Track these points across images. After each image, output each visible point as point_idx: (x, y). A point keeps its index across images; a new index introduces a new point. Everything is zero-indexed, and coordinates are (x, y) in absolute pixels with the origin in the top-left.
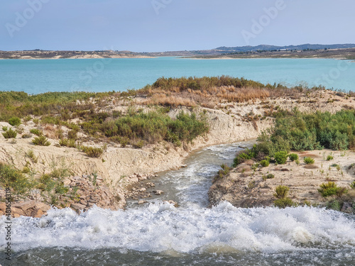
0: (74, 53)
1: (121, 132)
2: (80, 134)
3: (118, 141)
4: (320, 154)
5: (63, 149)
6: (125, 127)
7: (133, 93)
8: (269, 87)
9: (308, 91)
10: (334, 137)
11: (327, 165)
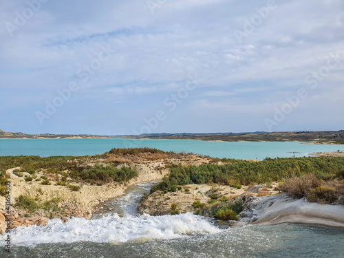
0: (67, 136)
1: (91, 177)
2: (68, 178)
3: (89, 182)
4: (192, 186)
5: (58, 186)
6: (93, 174)
7: (98, 156)
8: (167, 153)
9: (186, 155)
10: (198, 178)
11: (196, 192)
